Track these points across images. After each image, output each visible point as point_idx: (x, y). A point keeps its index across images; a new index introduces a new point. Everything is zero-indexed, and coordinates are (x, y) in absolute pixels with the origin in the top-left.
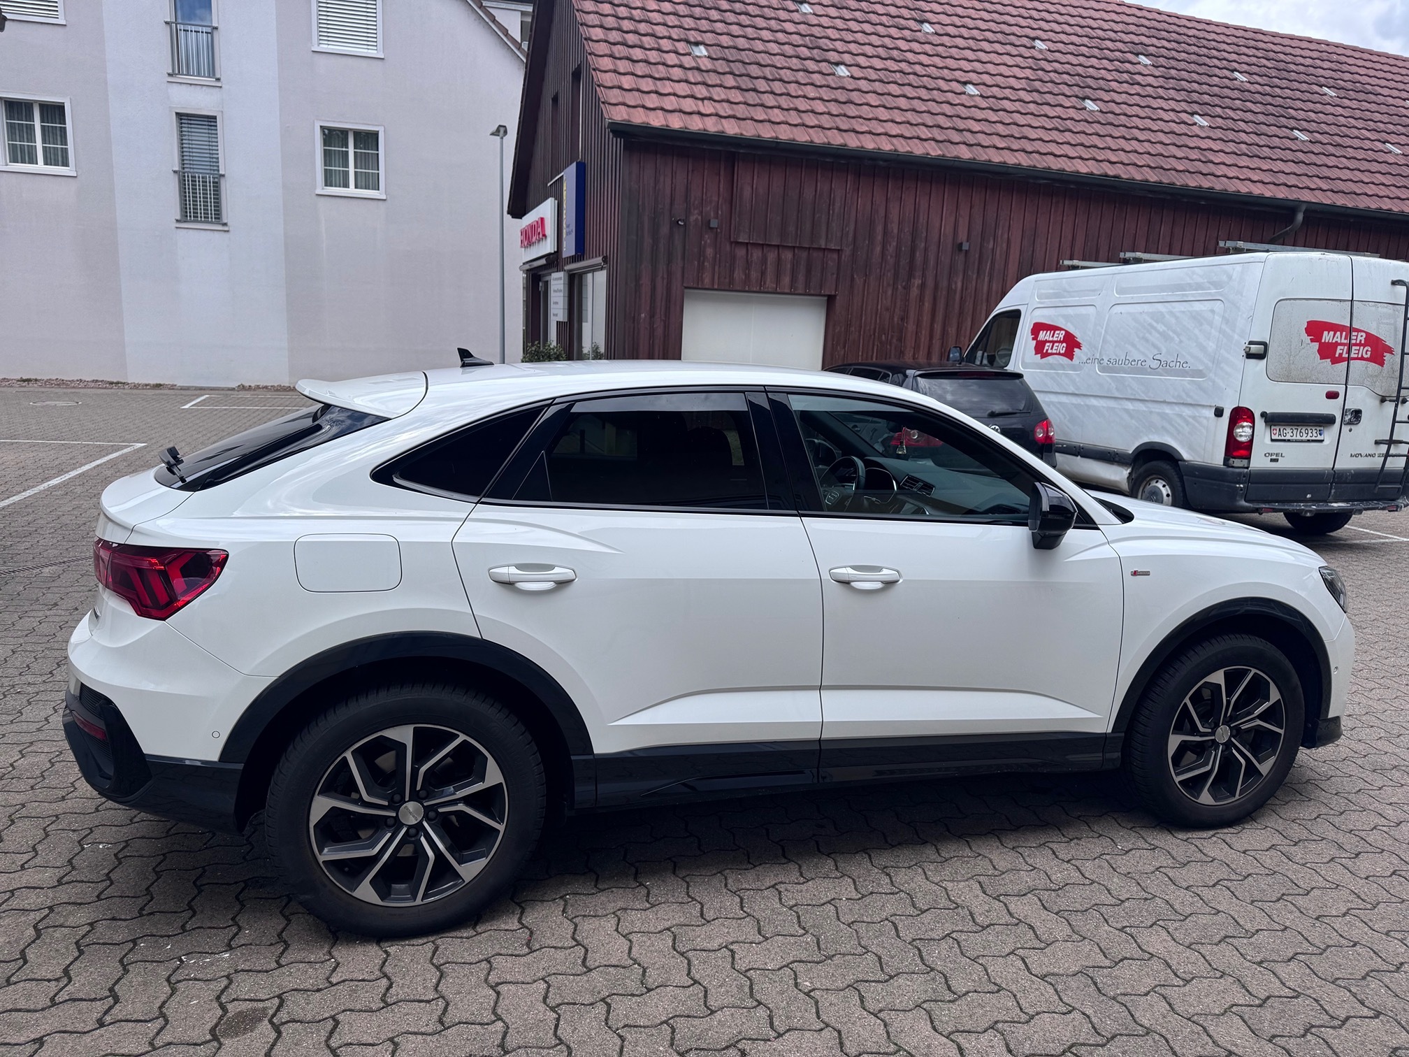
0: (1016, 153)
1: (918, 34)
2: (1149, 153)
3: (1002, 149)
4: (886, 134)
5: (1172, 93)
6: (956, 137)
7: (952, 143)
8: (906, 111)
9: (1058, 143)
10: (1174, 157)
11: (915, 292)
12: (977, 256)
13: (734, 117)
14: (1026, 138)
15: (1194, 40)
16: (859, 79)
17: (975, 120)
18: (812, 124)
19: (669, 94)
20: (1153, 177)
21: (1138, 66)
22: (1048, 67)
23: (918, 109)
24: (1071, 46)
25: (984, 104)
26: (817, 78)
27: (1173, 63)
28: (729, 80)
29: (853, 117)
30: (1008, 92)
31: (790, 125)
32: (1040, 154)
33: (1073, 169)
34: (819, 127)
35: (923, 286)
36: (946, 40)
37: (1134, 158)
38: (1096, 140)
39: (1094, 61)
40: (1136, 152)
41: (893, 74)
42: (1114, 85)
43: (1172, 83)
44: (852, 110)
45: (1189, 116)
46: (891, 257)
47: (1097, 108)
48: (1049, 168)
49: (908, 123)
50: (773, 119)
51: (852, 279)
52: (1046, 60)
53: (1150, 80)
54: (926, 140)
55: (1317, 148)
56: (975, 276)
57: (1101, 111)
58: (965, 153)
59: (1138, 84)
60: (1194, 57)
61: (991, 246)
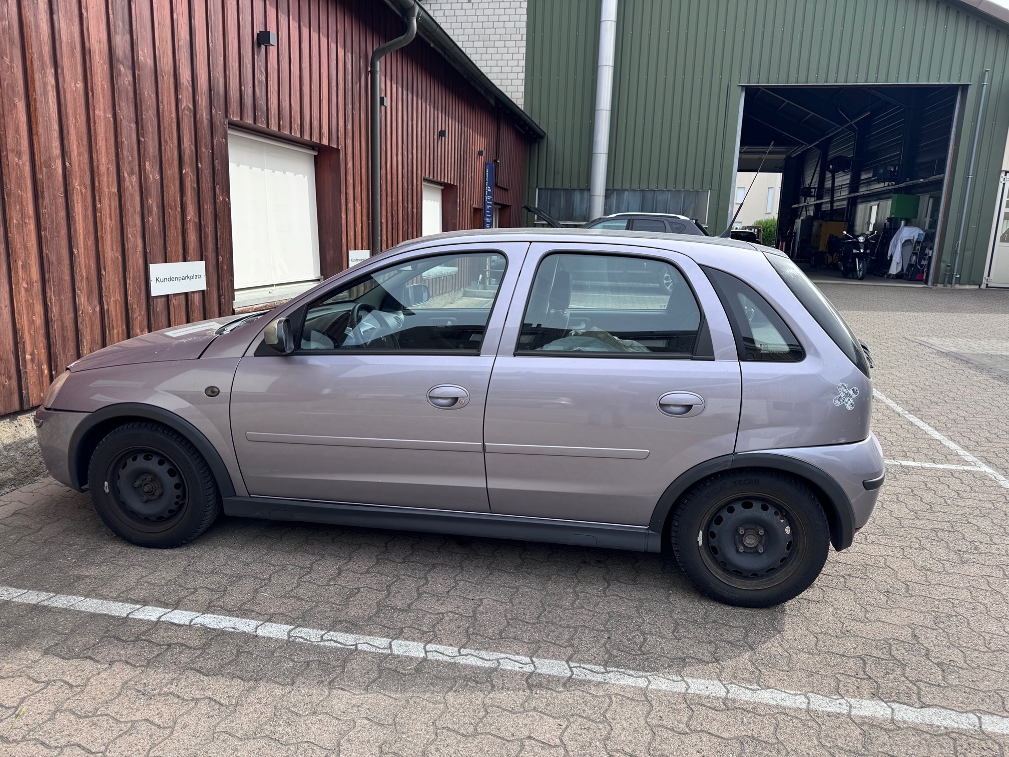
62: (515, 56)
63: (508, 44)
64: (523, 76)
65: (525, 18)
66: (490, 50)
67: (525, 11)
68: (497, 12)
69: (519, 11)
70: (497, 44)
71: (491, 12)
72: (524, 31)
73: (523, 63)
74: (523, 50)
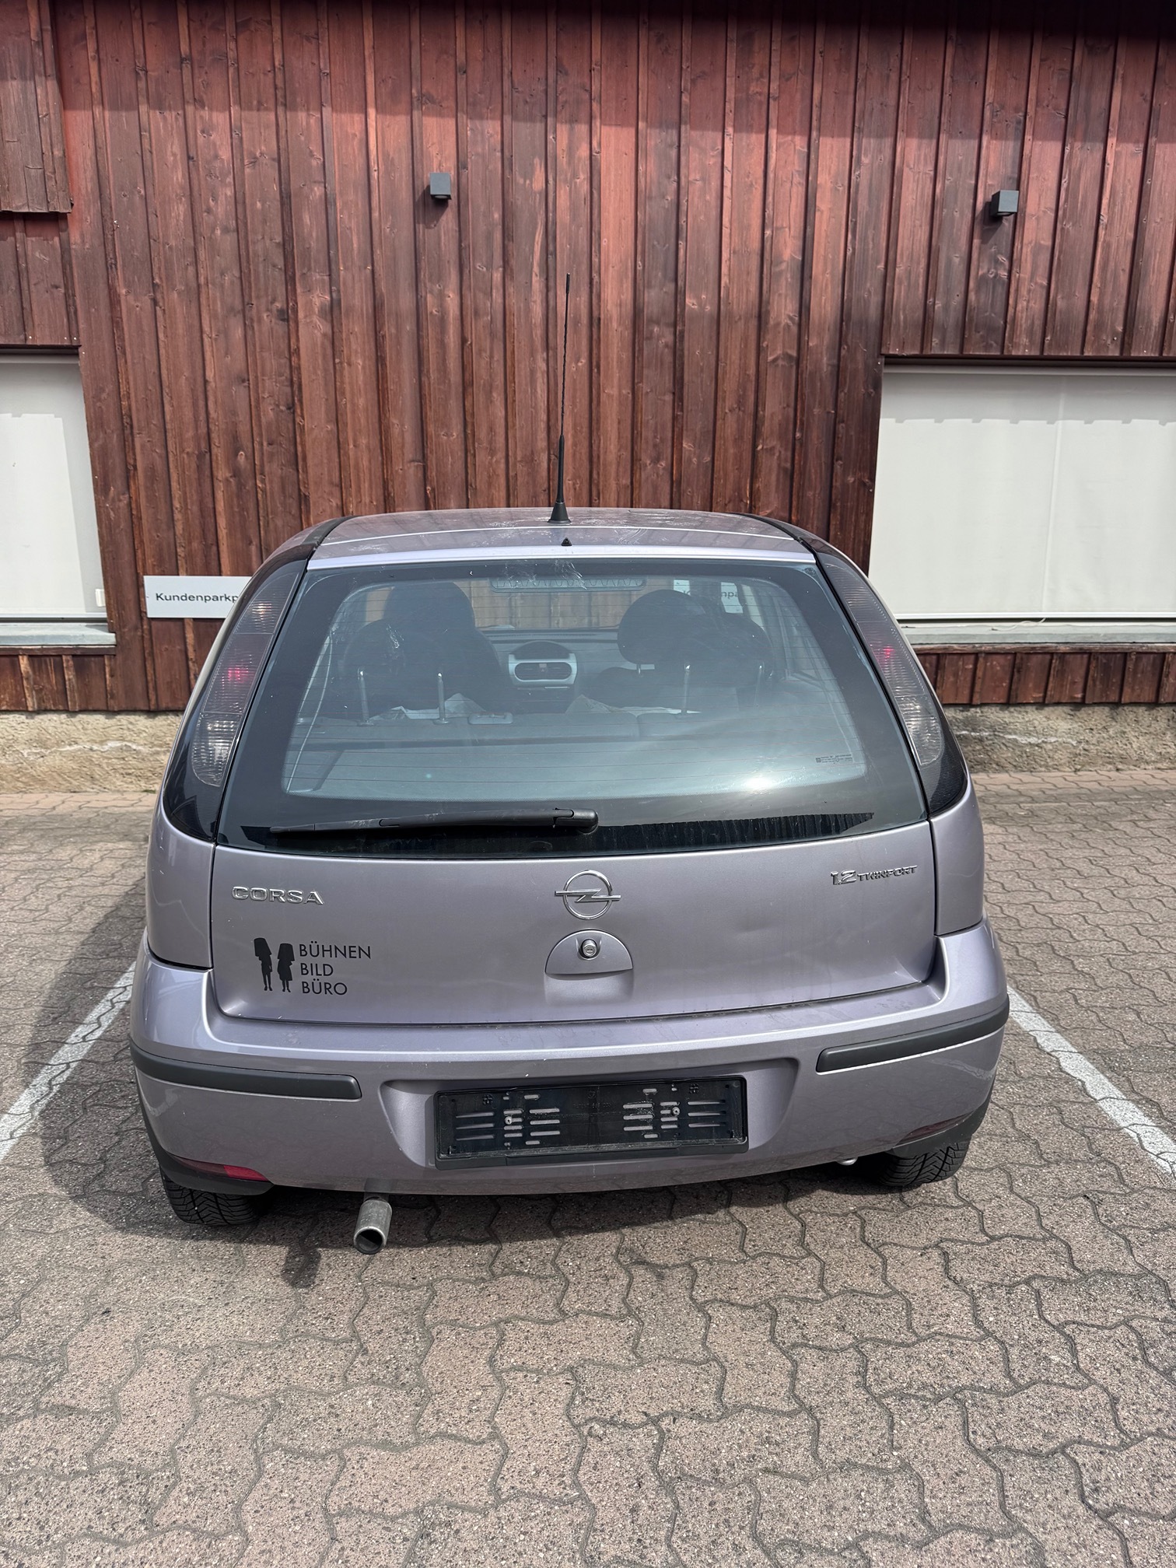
11: (312, 330)
12: (497, 216)
35: (333, 311)
46: (226, 230)
51: (114, 301)
56: (497, 276)
61: (538, 184)
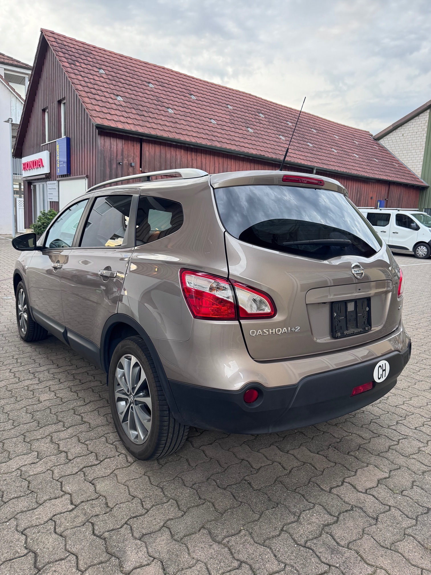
0: (233, 146)
1: (191, 99)
2: (271, 148)
3: (229, 144)
4: (192, 136)
5: (272, 128)
6: (214, 139)
7: (213, 140)
8: (195, 127)
9: (244, 143)
10: (278, 150)
13: (140, 125)
14: (234, 140)
15: (274, 110)
16: (177, 114)
17: (218, 133)
18: (167, 130)
19: (114, 115)
20: (274, 156)
21: (260, 117)
22: (234, 115)
23: (199, 127)
24: (239, 108)
25: (219, 127)
26: (163, 112)
27: (270, 117)
28: (134, 111)
29: (179, 129)
30: (224, 123)
31: (159, 130)
32: (240, 146)
33: (251, 152)
34: (169, 131)
36: (200, 102)
37: (267, 149)
38: (254, 142)
39: (247, 114)
40: (267, 147)
41: (187, 113)
42: (255, 123)
43: (271, 124)
44: (178, 126)
45: (279, 136)
47: (253, 131)
48: (244, 151)
49: (198, 132)
50: (153, 127)
52: (233, 113)
53: (265, 122)
54: (205, 139)
55: (315, 149)
57: (254, 132)
58: (218, 145)
59: (262, 124)
60: (275, 116)
62: (419, 156)
63: (417, 151)
64: (422, 163)
65: (425, 140)
66: (409, 154)
67: (425, 137)
68: (414, 139)
69: (423, 138)
70: (412, 151)
71: (411, 139)
72: (424, 145)
73: (422, 158)
74: (423, 153)
